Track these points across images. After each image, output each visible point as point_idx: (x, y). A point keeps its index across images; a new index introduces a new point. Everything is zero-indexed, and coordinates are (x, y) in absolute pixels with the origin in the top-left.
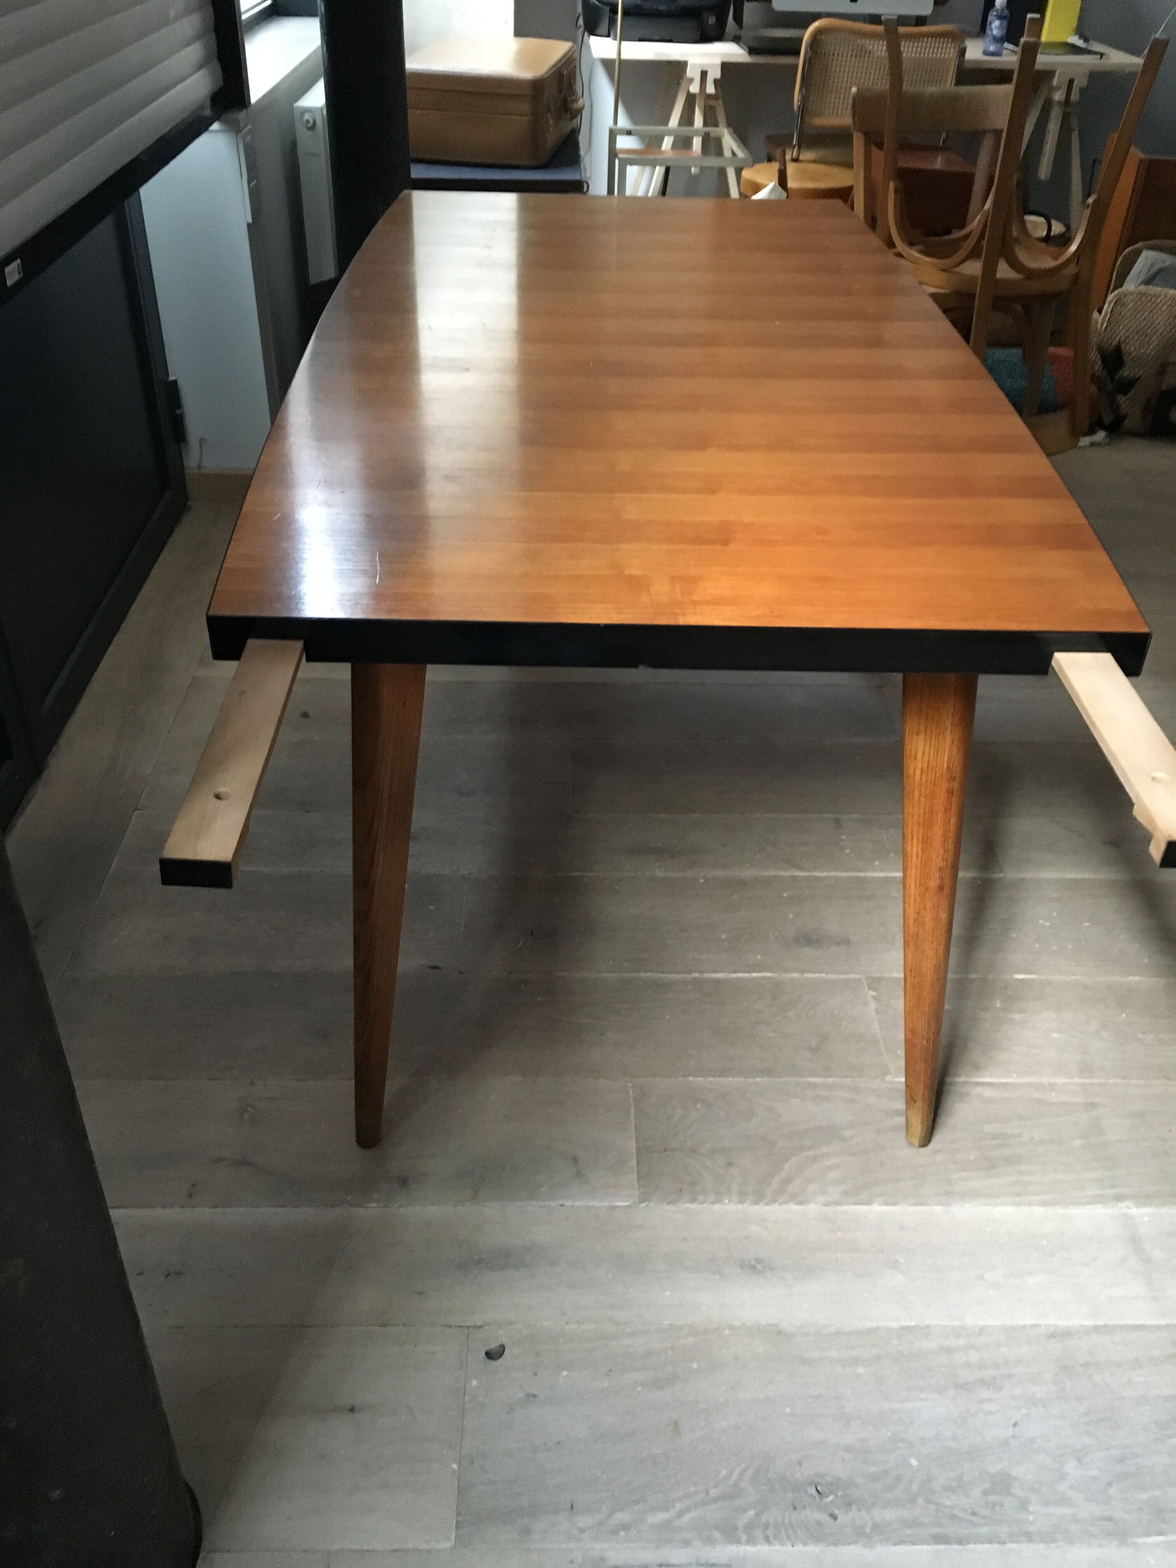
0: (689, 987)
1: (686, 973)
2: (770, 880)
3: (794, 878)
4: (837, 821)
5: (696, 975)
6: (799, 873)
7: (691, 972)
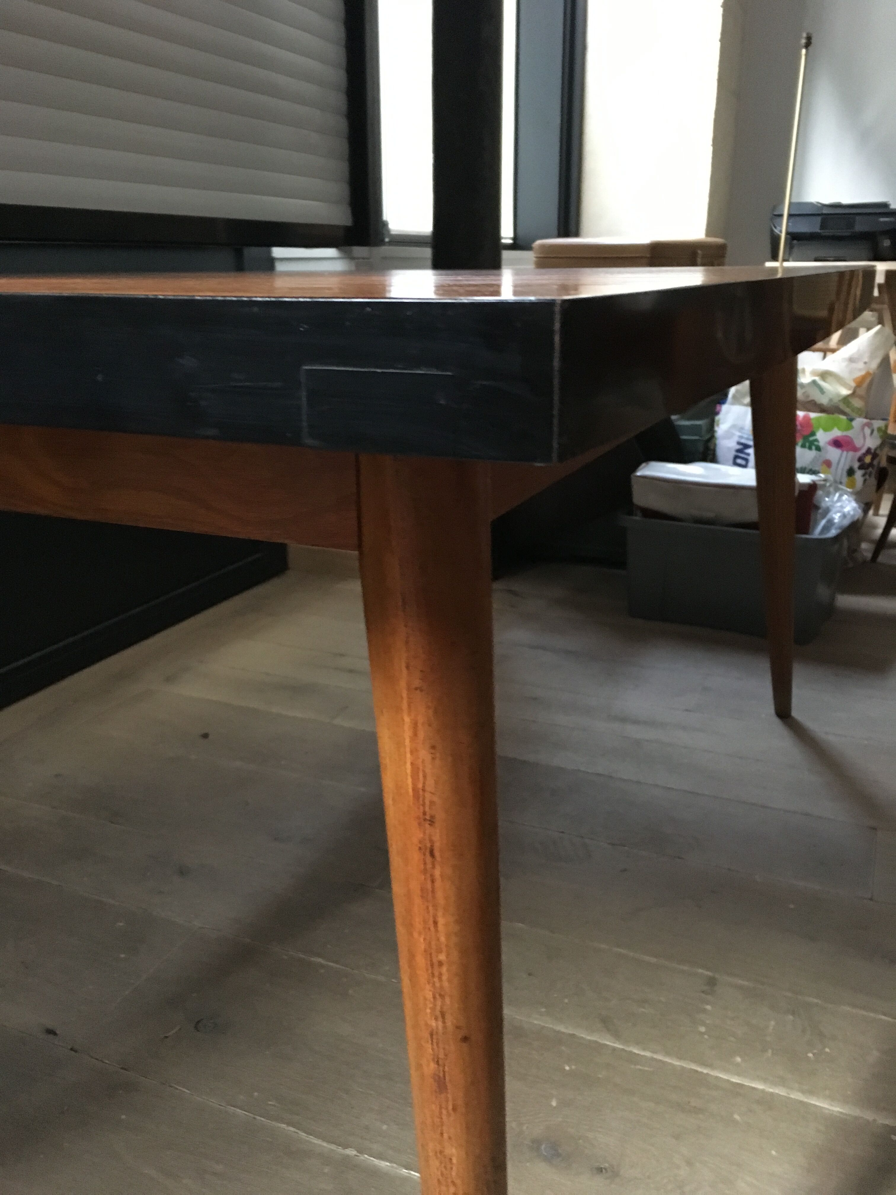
0: (326, 1170)
1: (339, 1145)
2: (559, 1039)
3: (599, 1047)
4: (712, 982)
5: (351, 1152)
6: (609, 1041)
7: (346, 1147)
